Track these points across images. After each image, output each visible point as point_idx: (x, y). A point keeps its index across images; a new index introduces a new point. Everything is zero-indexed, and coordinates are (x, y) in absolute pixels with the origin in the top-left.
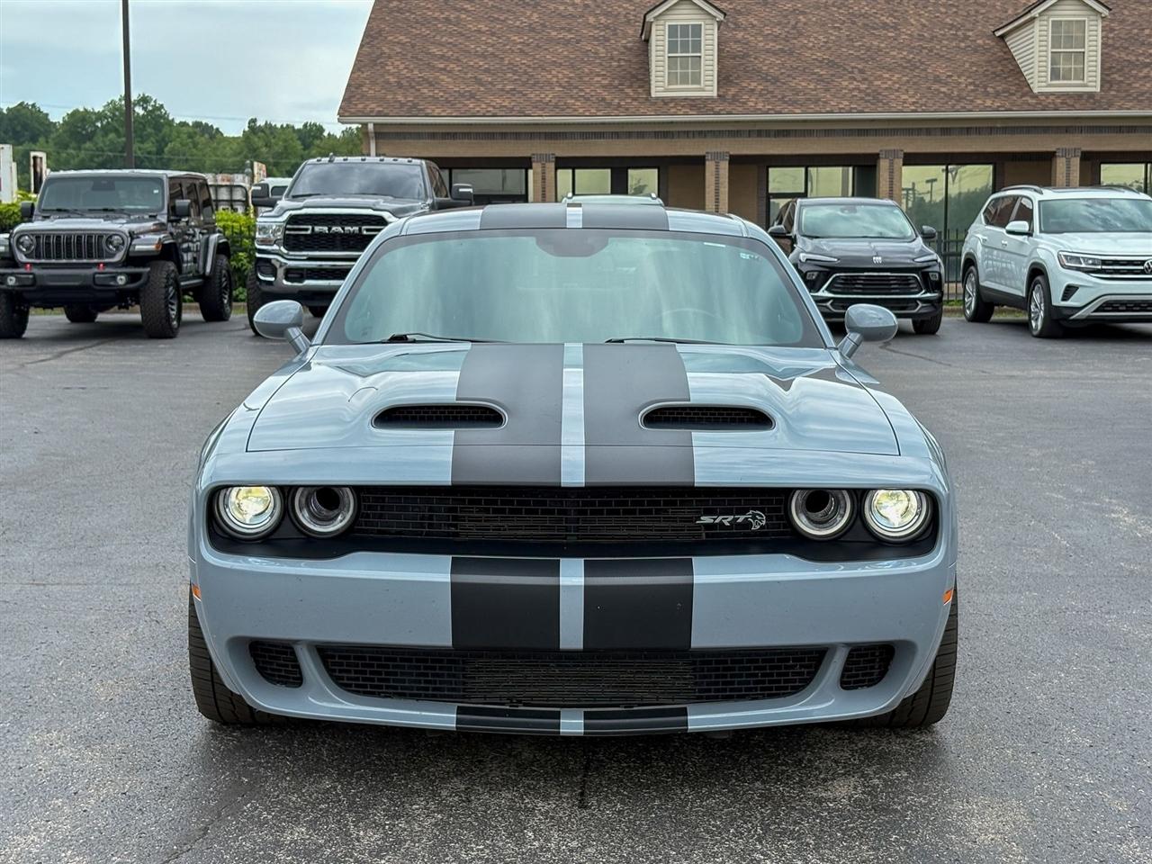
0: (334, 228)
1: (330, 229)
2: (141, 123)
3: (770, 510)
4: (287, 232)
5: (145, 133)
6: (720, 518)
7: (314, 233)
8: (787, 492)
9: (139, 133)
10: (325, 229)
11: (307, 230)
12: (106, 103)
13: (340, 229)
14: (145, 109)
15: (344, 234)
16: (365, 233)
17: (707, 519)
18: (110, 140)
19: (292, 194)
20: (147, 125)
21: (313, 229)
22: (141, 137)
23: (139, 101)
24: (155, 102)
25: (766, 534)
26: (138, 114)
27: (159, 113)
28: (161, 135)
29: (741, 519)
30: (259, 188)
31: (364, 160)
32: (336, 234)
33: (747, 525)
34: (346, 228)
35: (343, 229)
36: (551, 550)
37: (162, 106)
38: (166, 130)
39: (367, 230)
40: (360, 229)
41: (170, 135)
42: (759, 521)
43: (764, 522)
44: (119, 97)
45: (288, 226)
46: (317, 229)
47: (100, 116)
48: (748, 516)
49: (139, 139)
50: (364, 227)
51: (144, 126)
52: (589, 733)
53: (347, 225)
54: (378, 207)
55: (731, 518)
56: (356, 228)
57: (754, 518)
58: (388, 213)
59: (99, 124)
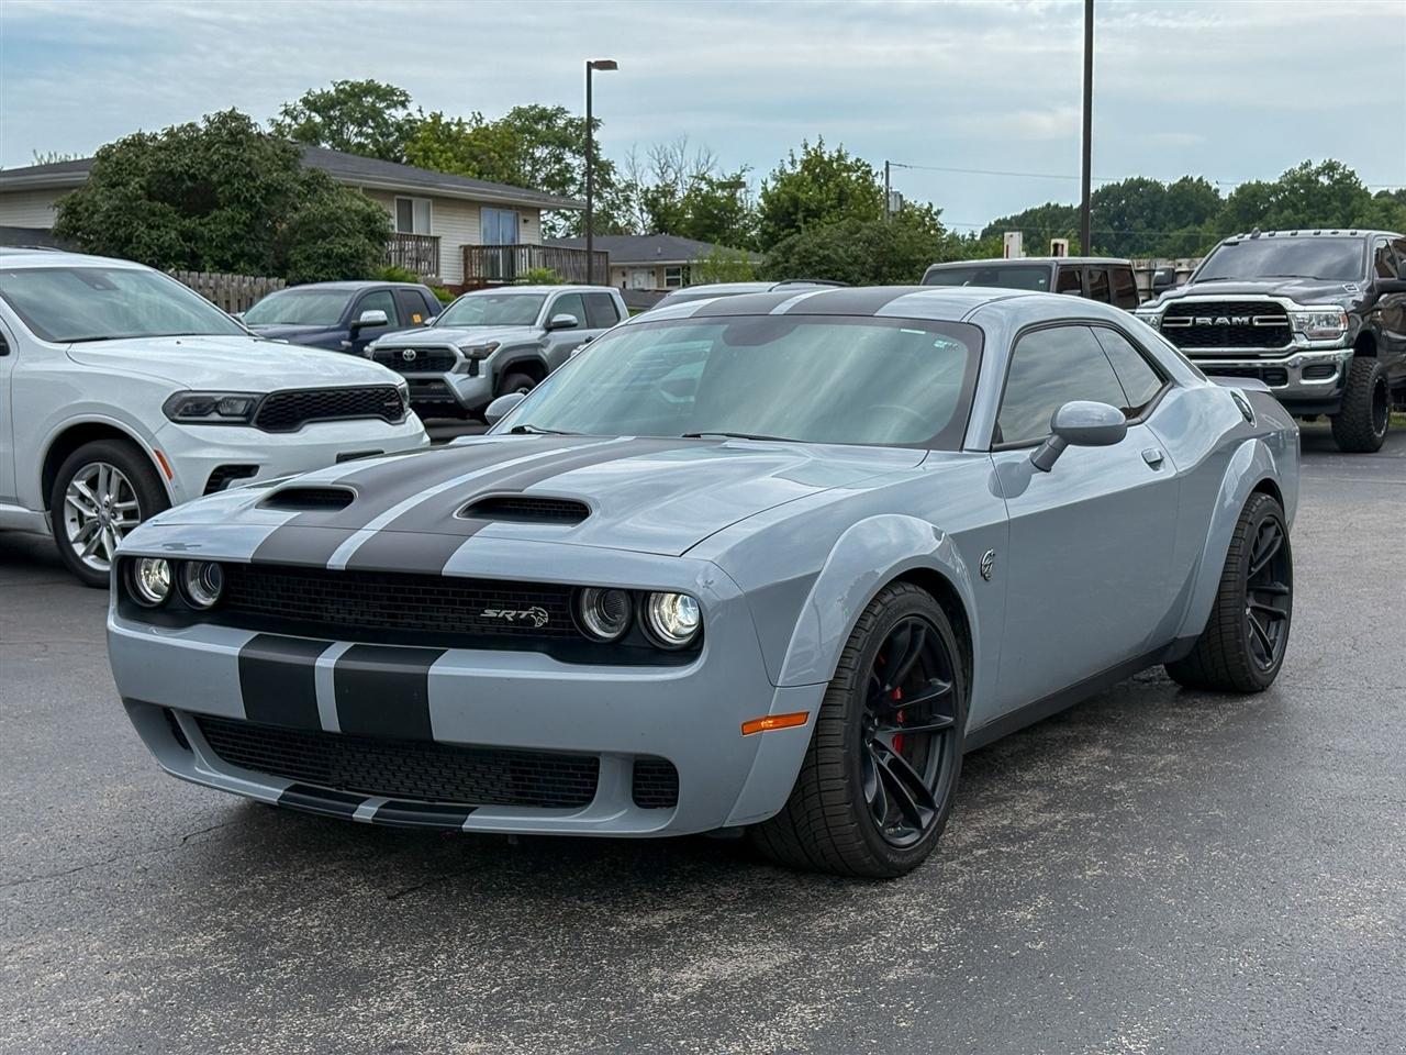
0: (1219, 320)
1: (1214, 321)
2: (1325, 195)
3: (554, 607)
4: (1164, 325)
5: (1329, 206)
6: (504, 612)
7: (1195, 327)
8: (577, 590)
9: (1322, 207)
10: (1208, 320)
11: (1187, 321)
12: (1283, 174)
13: (1226, 320)
14: (1331, 178)
15: (1232, 326)
16: (1257, 324)
17: (490, 613)
18: (1285, 218)
19: (1197, 279)
20: (1332, 198)
21: (1194, 321)
22: (1324, 212)
23: (1324, 169)
24: (1344, 168)
25: (546, 632)
26: (1323, 184)
27: (1348, 181)
28: (1349, 209)
29: (524, 614)
30: (1162, 273)
31: (1296, 234)
32: (1222, 326)
33: (529, 621)
34: (1235, 319)
35: (1230, 320)
36: (323, 632)
37: (1353, 173)
38: (1356, 203)
39: (1260, 321)
40: (1251, 320)
41: (1360, 209)
42: (541, 618)
43: (547, 620)
44: (1300, 165)
45: (1166, 318)
46: (1199, 320)
47: (1275, 190)
48: (531, 612)
49: (1322, 215)
50: (1255, 318)
51: (1329, 199)
52: (377, 821)
53: (1235, 315)
54: (1277, 292)
55: (514, 613)
56: (1246, 319)
57: (537, 615)
58: (1290, 300)
59: (1273, 199)
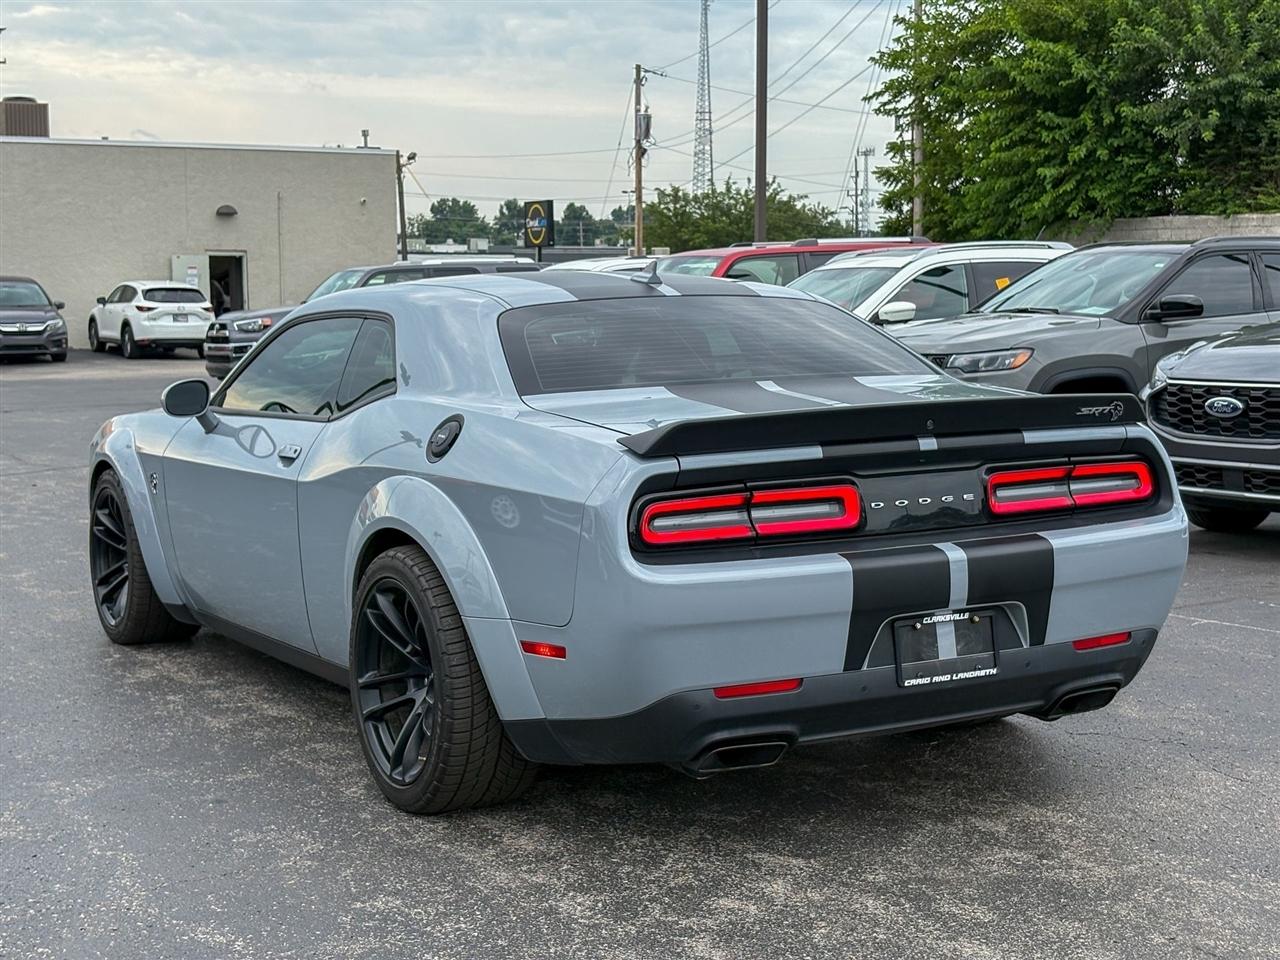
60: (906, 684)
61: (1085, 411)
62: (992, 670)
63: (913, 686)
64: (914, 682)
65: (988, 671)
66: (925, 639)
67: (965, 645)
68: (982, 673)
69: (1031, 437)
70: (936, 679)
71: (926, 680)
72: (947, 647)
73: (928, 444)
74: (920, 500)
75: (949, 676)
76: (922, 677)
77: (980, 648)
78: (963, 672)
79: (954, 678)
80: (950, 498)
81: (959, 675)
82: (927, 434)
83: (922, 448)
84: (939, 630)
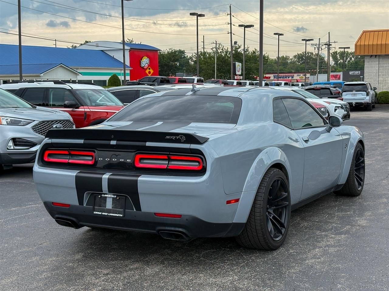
60: (94, 213)
61: (168, 137)
62: (121, 215)
63: (96, 214)
64: (97, 213)
65: (120, 215)
66: (103, 201)
67: (115, 205)
68: (118, 215)
69: (148, 144)
70: (103, 213)
71: (100, 213)
72: (109, 205)
73: (113, 142)
74: (113, 159)
75: (107, 214)
76: (99, 212)
77: (119, 207)
78: (112, 213)
79: (109, 214)
80: (123, 160)
81: (110, 214)
82: (114, 140)
83: (111, 144)
84: (107, 199)
